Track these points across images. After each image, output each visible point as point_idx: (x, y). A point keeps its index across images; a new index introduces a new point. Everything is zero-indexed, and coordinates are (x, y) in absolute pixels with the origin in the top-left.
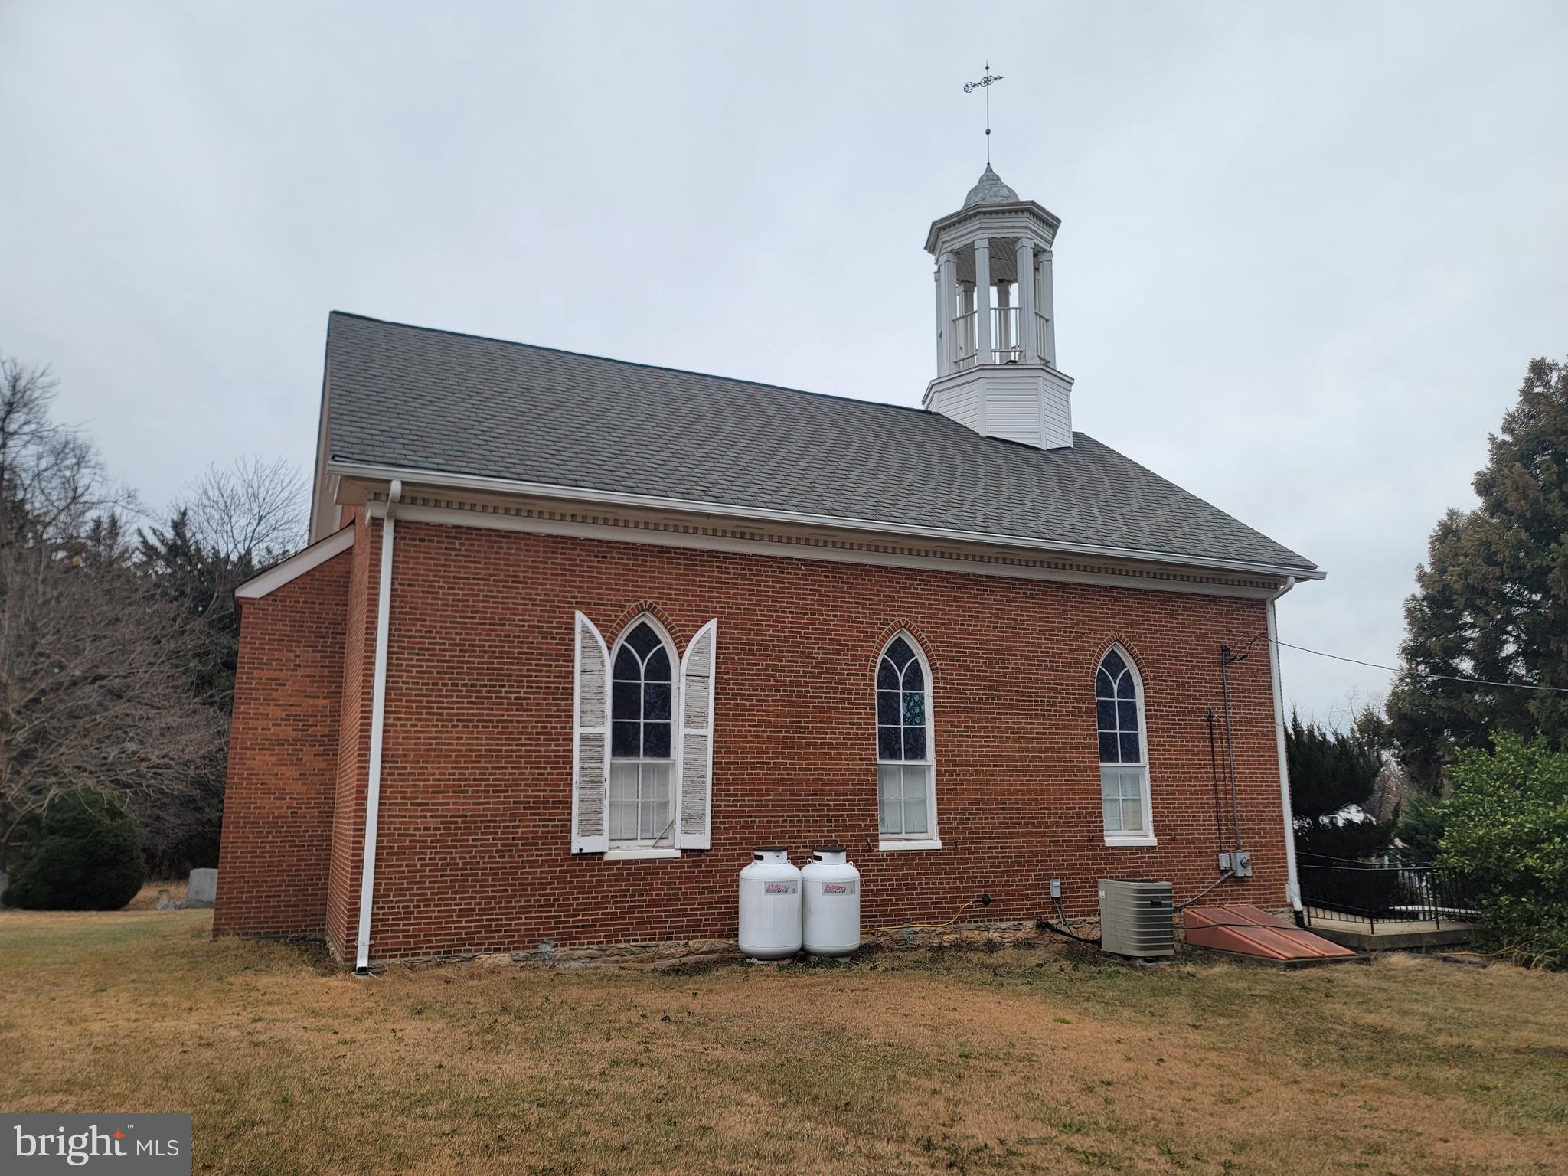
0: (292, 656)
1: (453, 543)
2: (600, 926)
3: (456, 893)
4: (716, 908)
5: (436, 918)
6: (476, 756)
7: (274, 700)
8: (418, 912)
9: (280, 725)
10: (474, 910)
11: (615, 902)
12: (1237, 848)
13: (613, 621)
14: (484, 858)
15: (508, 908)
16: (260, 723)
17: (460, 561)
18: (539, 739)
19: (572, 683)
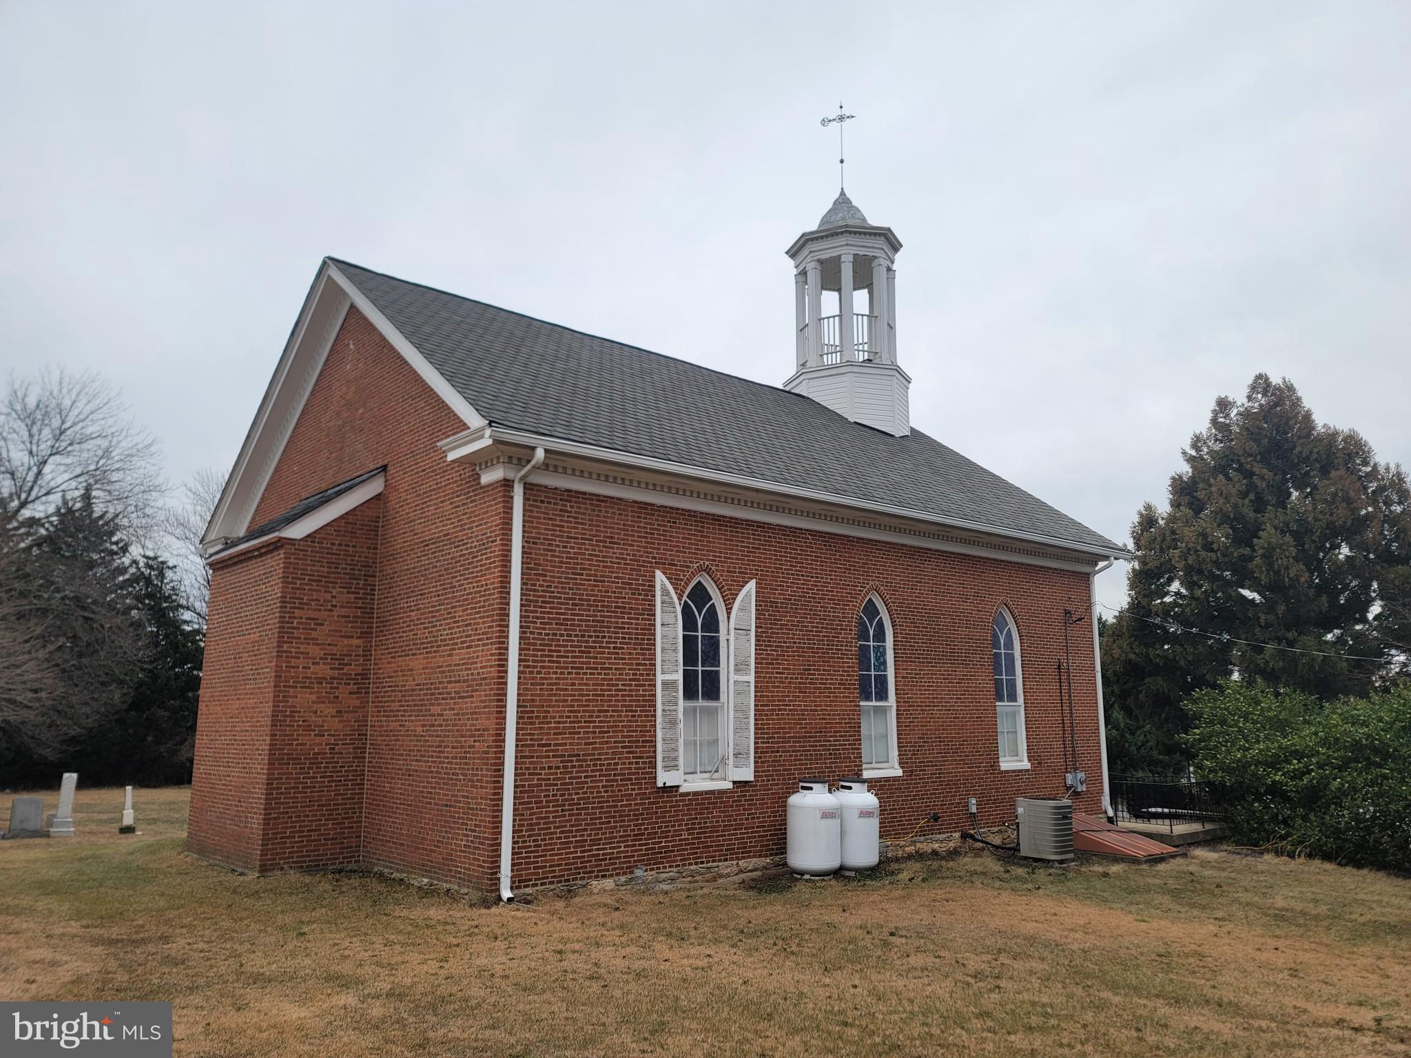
0: (328, 596)
1: (566, 506)
2: (678, 851)
3: (572, 826)
4: (757, 832)
5: (558, 849)
6: (586, 701)
7: (313, 639)
8: (545, 845)
9: (318, 664)
10: (586, 841)
11: (688, 829)
12: (1076, 769)
13: (682, 580)
14: (593, 793)
15: (611, 838)
16: (301, 662)
17: (571, 522)
18: (631, 685)
19: (654, 634)
